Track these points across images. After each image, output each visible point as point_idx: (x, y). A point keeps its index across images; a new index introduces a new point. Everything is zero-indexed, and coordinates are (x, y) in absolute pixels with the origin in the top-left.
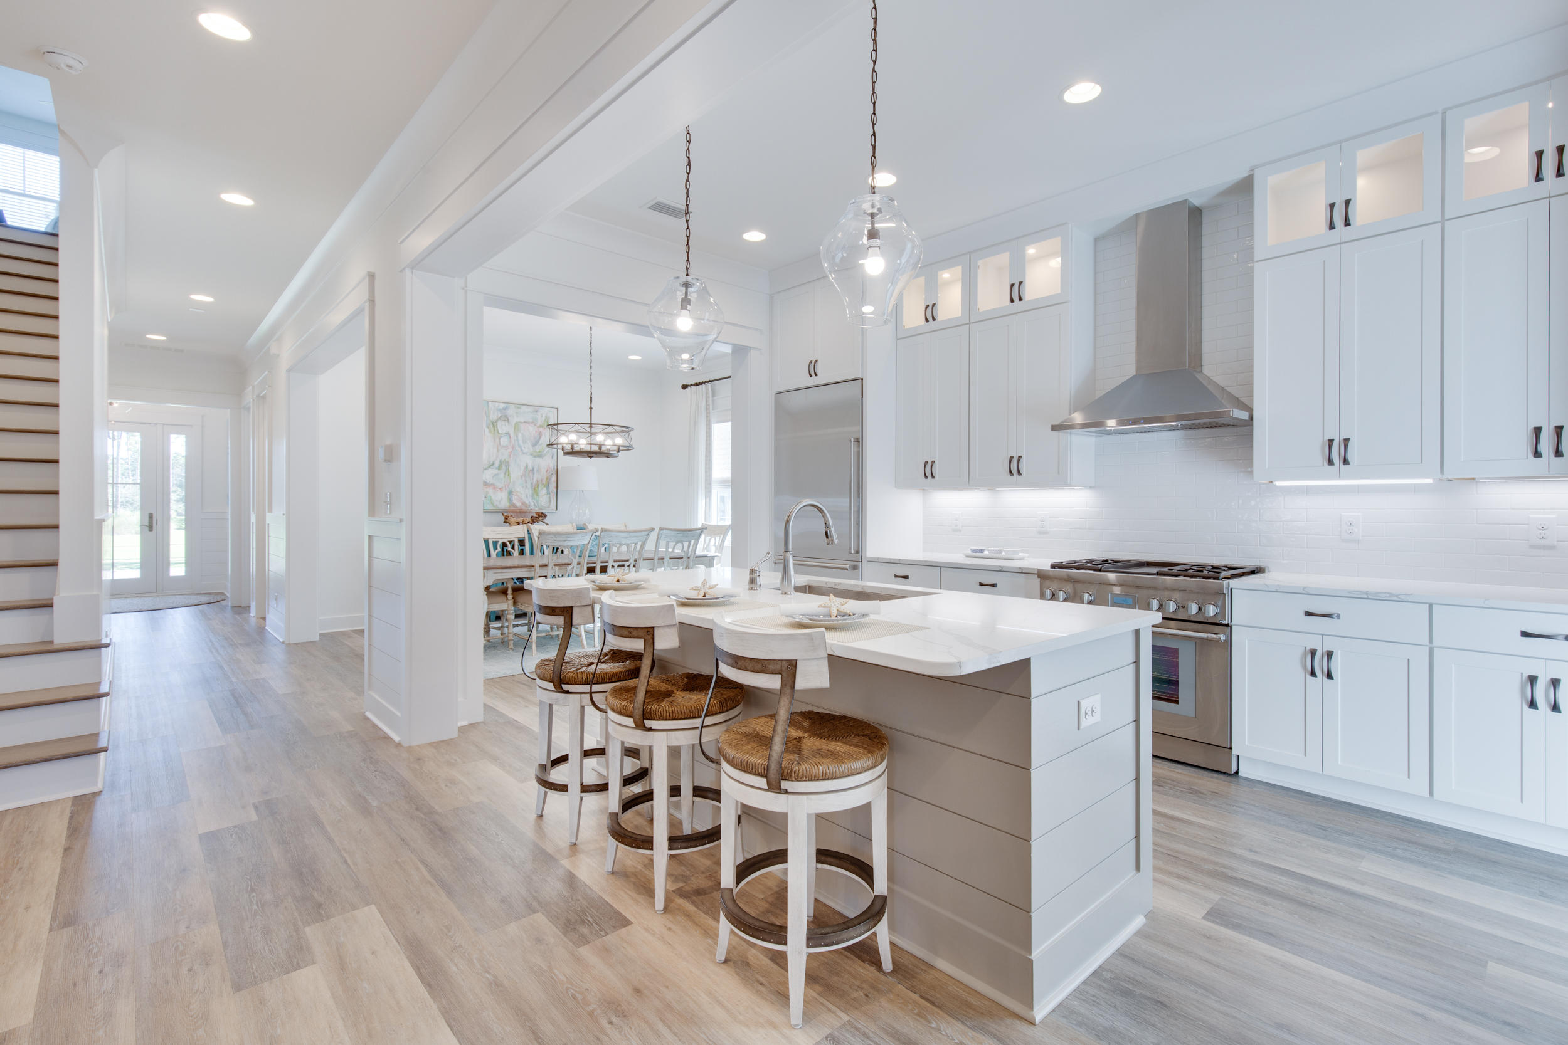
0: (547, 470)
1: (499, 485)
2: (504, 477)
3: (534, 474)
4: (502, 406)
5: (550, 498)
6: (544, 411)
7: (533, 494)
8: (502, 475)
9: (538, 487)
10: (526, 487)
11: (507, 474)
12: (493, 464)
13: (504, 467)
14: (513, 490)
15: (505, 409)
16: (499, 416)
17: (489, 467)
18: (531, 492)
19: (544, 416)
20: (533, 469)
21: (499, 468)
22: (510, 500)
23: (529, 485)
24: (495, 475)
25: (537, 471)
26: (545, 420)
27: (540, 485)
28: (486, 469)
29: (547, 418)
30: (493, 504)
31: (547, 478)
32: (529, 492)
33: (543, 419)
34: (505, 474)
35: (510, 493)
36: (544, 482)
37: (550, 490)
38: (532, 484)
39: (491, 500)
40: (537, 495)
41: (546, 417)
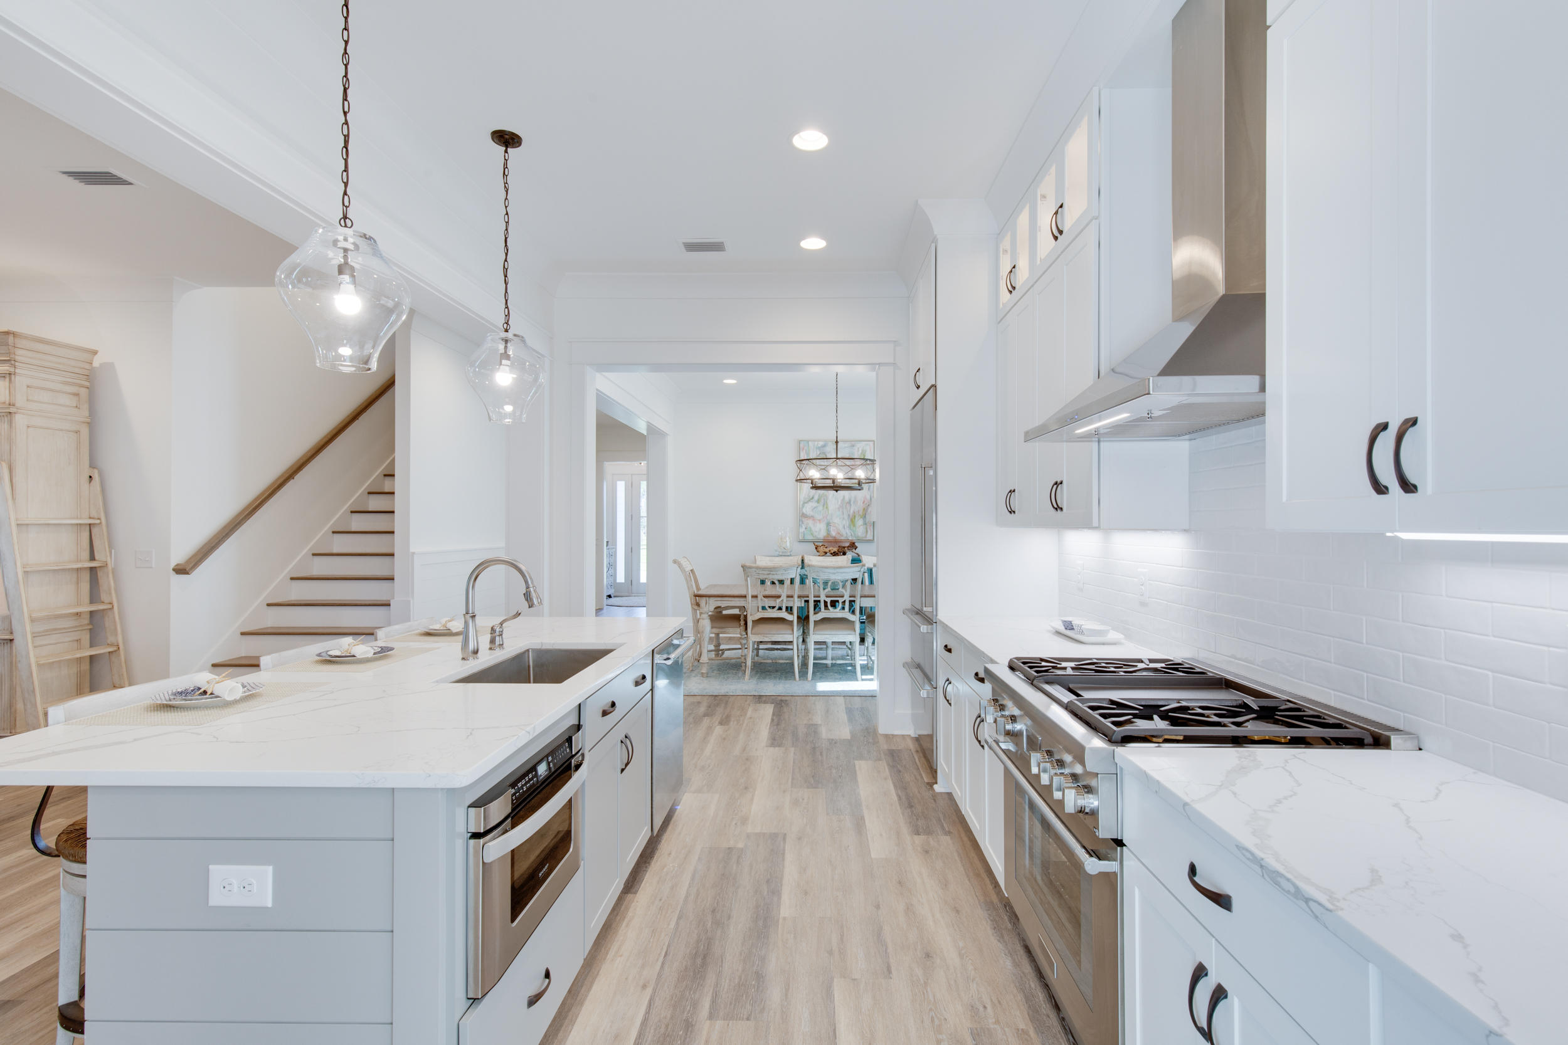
0: (864, 502)
1: (818, 517)
2: (823, 509)
3: (851, 505)
4: (821, 444)
5: (866, 528)
6: (861, 445)
7: (850, 525)
8: (821, 508)
9: (855, 518)
10: (843, 518)
11: (825, 506)
12: (813, 498)
13: (823, 501)
14: (831, 521)
15: (824, 446)
16: (818, 453)
17: (809, 500)
18: (847, 522)
19: (860, 449)
20: (850, 501)
21: (818, 501)
22: (828, 531)
23: (846, 517)
24: (815, 508)
25: (854, 502)
26: (862, 453)
27: (857, 516)
28: (806, 503)
29: (864, 452)
30: (812, 534)
31: (864, 509)
32: (847, 523)
33: (860, 451)
34: (824, 506)
35: (828, 524)
36: (861, 513)
37: (867, 521)
38: (849, 515)
39: (811, 530)
40: (854, 526)
41: (862, 451)
